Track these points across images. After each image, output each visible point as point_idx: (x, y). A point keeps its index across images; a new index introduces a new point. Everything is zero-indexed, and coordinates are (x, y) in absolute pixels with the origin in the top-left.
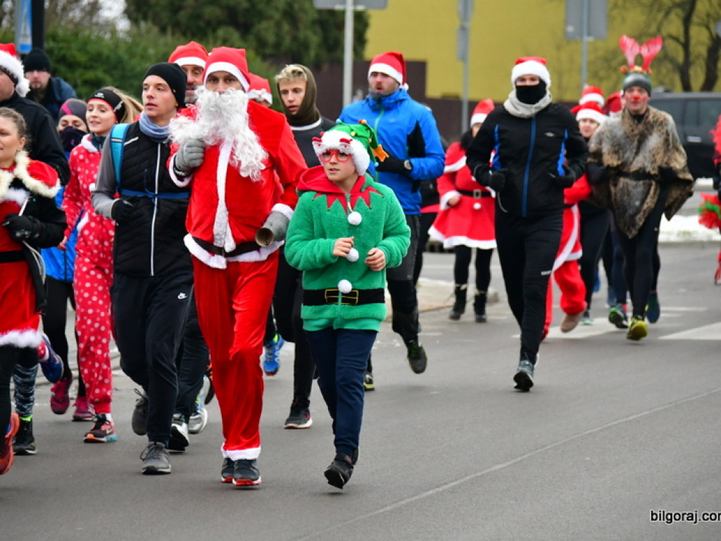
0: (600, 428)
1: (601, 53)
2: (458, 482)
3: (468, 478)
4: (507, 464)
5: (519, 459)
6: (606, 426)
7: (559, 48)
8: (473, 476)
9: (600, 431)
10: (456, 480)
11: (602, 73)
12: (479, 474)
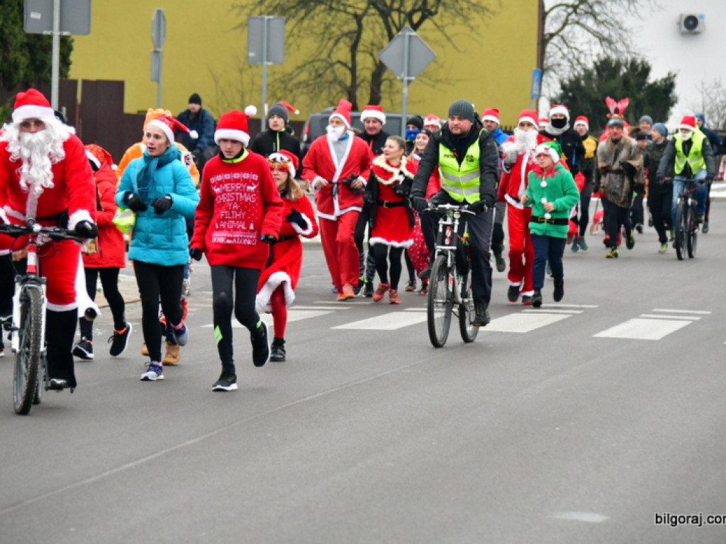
0: (280, 408)
1: (277, 76)
2: (155, 455)
3: (163, 452)
4: (198, 439)
5: (209, 435)
6: (285, 406)
7: (241, 71)
8: (167, 450)
9: (280, 410)
10: (153, 453)
11: (279, 95)
12: (174, 448)
